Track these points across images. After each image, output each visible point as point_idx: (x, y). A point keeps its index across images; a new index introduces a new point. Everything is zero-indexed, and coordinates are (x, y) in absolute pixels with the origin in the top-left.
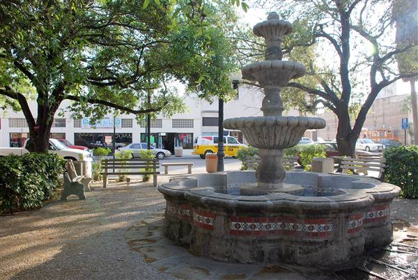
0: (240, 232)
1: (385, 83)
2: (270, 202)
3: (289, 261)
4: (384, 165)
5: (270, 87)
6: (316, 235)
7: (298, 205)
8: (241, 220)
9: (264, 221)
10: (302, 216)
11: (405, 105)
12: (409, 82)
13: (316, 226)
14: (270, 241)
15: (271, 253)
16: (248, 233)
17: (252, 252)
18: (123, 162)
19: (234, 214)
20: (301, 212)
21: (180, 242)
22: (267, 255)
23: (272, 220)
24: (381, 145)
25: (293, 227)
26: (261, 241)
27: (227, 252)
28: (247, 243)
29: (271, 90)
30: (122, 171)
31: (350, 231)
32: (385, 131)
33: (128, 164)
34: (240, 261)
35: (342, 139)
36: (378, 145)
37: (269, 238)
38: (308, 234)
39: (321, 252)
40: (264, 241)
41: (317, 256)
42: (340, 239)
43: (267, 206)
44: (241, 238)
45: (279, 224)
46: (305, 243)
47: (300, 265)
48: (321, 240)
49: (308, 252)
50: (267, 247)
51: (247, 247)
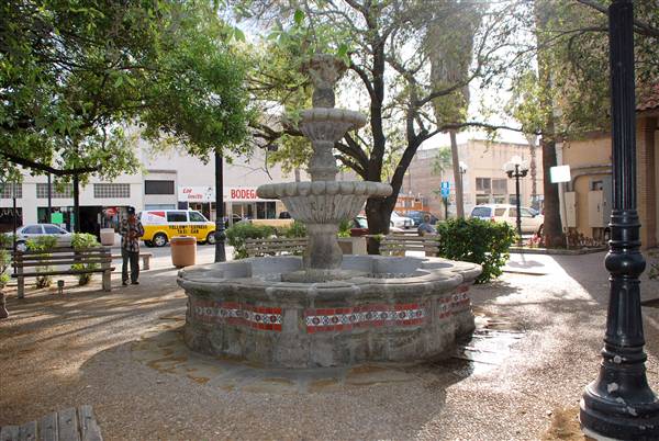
0: (320, 329)
1: (425, 135)
2: (356, 287)
3: (379, 358)
4: (438, 244)
5: (321, 142)
6: (407, 323)
7: (389, 287)
8: (319, 313)
9: (347, 312)
10: (392, 301)
11: (437, 163)
12: (448, 134)
13: (408, 312)
14: (356, 336)
15: (358, 350)
16: (329, 329)
17: (335, 352)
18: (43, 255)
19: (312, 306)
20: (391, 296)
21: (225, 354)
22: (353, 354)
23: (356, 310)
24: (408, 219)
25: (382, 315)
26: (344, 337)
27: (305, 356)
28: (330, 341)
29: (323, 146)
30: (42, 269)
31: (442, 316)
32: (411, 199)
33: (52, 258)
34: (322, 364)
35: (373, 211)
36: (404, 219)
37: (354, 332)
38: (398, 323)
39: (415, 342)
40: (350, 337)
41: (411, 347)
42: (433, 325)
43: (354, 292)
44: (320, 336)
45: (365, 313)
46: (397, 334)
47: (392, 361)
48: (414, 328)
49: (401, 344)
50: (353, 344)
51: (329, 346)
